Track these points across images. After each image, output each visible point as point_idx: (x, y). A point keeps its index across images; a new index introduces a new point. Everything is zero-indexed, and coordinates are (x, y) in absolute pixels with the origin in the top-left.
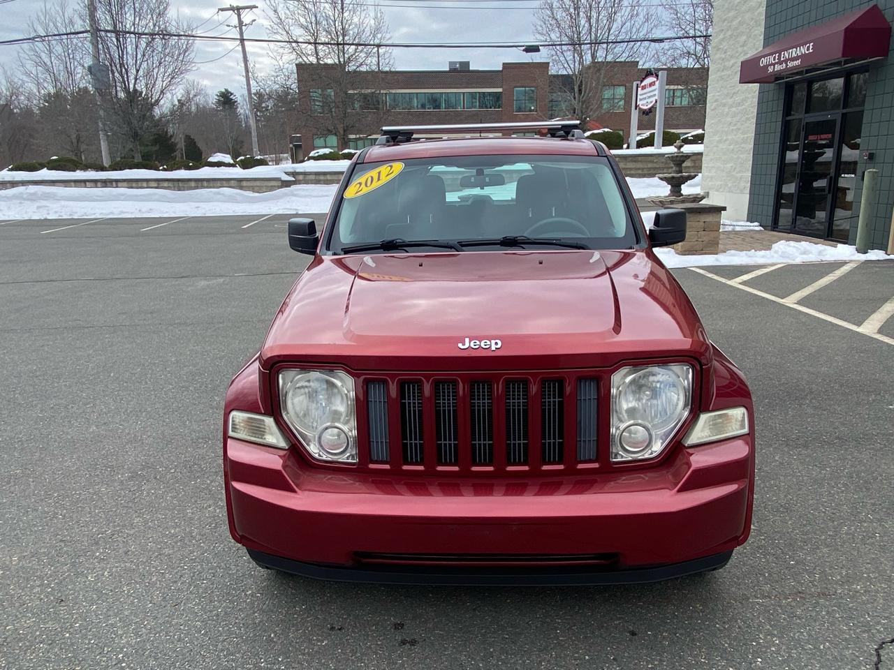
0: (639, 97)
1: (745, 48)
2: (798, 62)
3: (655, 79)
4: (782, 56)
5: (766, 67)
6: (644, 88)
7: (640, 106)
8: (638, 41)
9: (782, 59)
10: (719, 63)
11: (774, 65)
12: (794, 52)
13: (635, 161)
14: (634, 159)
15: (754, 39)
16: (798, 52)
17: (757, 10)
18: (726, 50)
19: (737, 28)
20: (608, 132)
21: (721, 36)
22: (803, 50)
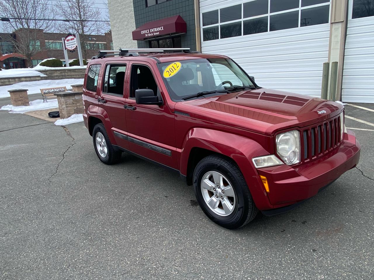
0: (66, 45)
1: (127, 27)
2: (158, 33)
3: (74, 37)
4: (151, 31)
5: (144, 34)
6: (68, 41)
7: (68, 48)
8: (50, 20)
9: (151, 32)
10: (116, 32)
11: (148, 34)
12: (156, 30)
13: (75, 72)
14: (74, 71)
15: (131, 24)
16: (157, 30)
17: (130, 12)
18: (119, 27)
19: (122, 19)
20: (54, 59)
21: (115, 21)
22: (159, 29)
